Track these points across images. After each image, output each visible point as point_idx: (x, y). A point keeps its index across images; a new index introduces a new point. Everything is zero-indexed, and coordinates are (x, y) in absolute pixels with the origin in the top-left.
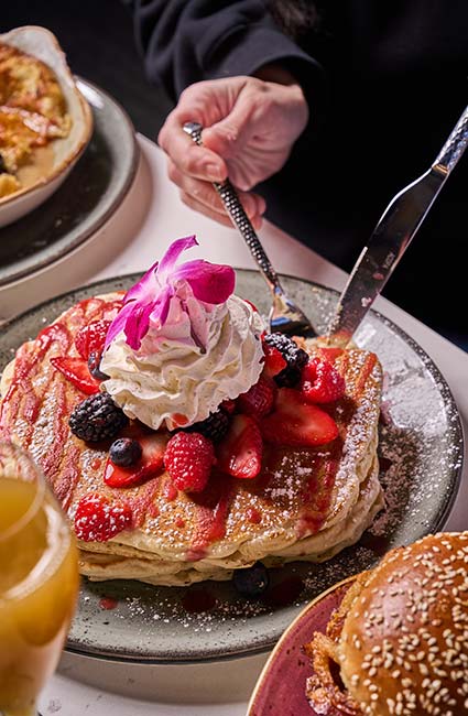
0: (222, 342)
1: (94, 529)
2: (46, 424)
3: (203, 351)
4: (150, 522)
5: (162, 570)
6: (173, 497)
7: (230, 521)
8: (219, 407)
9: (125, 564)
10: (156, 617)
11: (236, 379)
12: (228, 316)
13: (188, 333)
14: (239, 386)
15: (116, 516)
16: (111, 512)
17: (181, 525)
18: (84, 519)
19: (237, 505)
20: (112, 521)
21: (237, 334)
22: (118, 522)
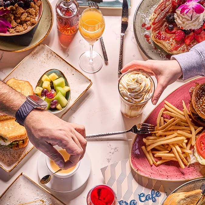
0: (196, 20)
1: (159, 37)
2: (163, 13)
3: (191, 20)
4: (167, 41)
5: (166, 49)
6: (173, 39)
7: (179, 49)
8: (190, 29)
9: (161, 44)
10: (161, 55)
11: (195, 27)
12: (199, 16)
13: (190, 16)
14: (195, 28)
15: (163, 37)
16: (162, 36)
17: (172, 44)
18: (158, 35)
19: (182, 47)
20: (162, 38)
21: (199, 20)
22: (163, 38)
